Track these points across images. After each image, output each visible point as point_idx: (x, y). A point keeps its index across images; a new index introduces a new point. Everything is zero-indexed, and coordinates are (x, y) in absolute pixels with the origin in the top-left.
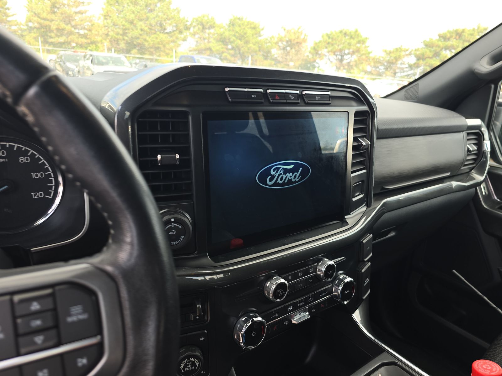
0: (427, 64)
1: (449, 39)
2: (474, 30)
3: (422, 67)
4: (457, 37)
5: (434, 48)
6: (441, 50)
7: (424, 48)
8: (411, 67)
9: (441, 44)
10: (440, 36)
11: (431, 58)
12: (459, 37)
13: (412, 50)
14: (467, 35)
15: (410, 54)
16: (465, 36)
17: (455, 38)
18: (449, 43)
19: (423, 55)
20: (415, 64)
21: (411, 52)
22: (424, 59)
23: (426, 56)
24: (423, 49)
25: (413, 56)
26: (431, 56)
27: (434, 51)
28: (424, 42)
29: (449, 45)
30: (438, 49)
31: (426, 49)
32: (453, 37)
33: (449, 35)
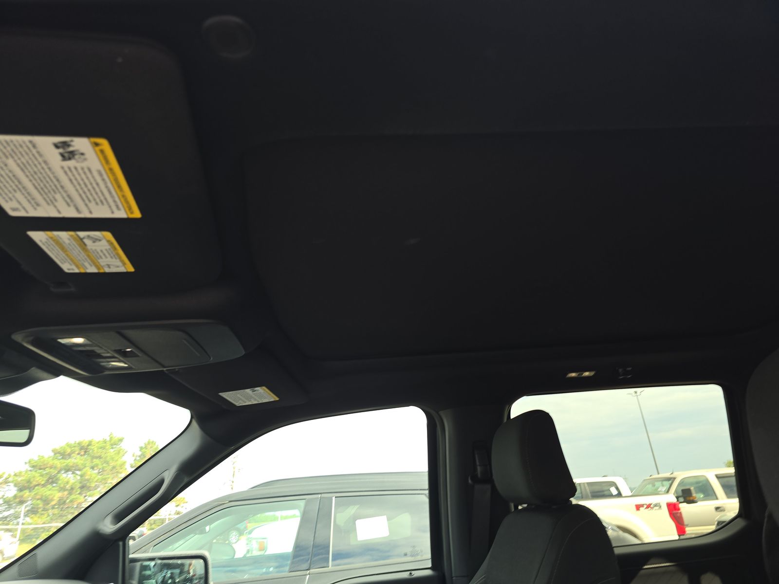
0: (38, 497)
1: (69, 455)
2: (105, 442)
3: (29, 503)
4: (82, 453)
5: (48, 470)
6: (59, 472)
7: (30, 470)
8: (8, 503)
9: (59, 463)
10: (56, 452)
11: (44, 486)
12: (85, 452)
13: (10, 476)
14: (95, 449)
15: (6, 482)
16: (93, 451)
17: (78, 454)
18: (70, 462)
19: (29, 481)
20: (15, 497)
21: (6, 479)
22: (31, 489)
23: (35, 483)
24: (29, 473)
25: (12, 485)
26: (43, 483)
27: (47, 474)
28: (30, 462)
29: (71, 464)
30: (54, 472)
31: (33, 473)
32: (77, 452)
33: (69, 450)
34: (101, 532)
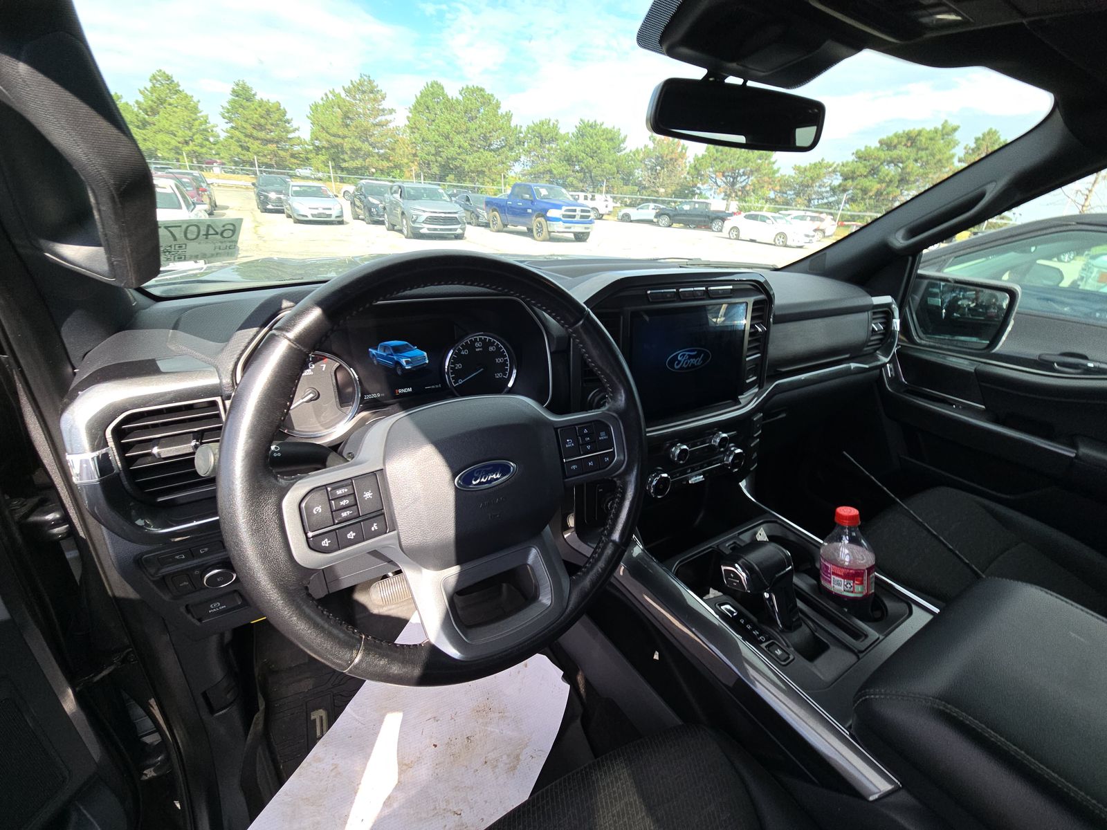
0: (859, 187)
1: (895, 147)
2: (936, 131)
3: (850, 192)
4: (909, 144)
5: (872, 161)
6: (882, 164)
7: (856, 162)
8: (833, 190)
9: (882, 155)
10: (881, 142)
11: (865, 176)
12: (912, 143)
13: (838, 165)
14: (924, 140)
15: (834, 171)
16: (921, 141)
17: (905, 145)
18: (895, 153)
19: (853, 172)
20: (840, 186)
21: (835, 168)
22: (853, 179)
23: (858, 173)
24: (855, 163)
25: (839, 174)
26: (865, 174)
27: (870, 165)
28: (857, 153)
29: (895, 156)
30: (877, 163)
31: (859, 164)
32: (903, 144)
33: (896, 141)
34: (890, 244)
